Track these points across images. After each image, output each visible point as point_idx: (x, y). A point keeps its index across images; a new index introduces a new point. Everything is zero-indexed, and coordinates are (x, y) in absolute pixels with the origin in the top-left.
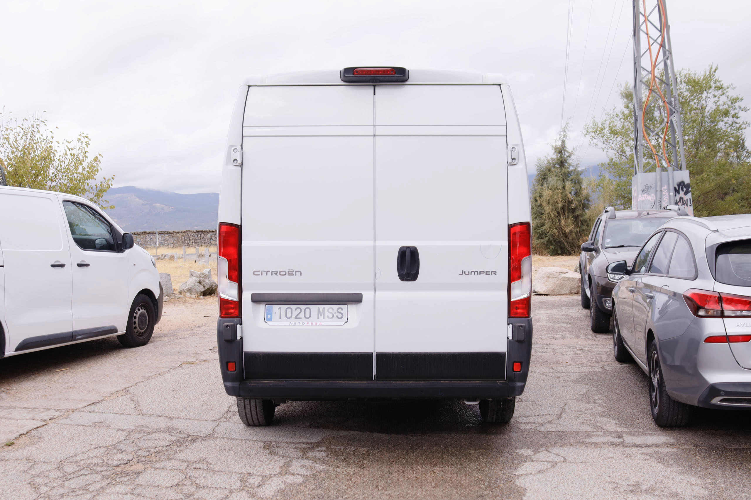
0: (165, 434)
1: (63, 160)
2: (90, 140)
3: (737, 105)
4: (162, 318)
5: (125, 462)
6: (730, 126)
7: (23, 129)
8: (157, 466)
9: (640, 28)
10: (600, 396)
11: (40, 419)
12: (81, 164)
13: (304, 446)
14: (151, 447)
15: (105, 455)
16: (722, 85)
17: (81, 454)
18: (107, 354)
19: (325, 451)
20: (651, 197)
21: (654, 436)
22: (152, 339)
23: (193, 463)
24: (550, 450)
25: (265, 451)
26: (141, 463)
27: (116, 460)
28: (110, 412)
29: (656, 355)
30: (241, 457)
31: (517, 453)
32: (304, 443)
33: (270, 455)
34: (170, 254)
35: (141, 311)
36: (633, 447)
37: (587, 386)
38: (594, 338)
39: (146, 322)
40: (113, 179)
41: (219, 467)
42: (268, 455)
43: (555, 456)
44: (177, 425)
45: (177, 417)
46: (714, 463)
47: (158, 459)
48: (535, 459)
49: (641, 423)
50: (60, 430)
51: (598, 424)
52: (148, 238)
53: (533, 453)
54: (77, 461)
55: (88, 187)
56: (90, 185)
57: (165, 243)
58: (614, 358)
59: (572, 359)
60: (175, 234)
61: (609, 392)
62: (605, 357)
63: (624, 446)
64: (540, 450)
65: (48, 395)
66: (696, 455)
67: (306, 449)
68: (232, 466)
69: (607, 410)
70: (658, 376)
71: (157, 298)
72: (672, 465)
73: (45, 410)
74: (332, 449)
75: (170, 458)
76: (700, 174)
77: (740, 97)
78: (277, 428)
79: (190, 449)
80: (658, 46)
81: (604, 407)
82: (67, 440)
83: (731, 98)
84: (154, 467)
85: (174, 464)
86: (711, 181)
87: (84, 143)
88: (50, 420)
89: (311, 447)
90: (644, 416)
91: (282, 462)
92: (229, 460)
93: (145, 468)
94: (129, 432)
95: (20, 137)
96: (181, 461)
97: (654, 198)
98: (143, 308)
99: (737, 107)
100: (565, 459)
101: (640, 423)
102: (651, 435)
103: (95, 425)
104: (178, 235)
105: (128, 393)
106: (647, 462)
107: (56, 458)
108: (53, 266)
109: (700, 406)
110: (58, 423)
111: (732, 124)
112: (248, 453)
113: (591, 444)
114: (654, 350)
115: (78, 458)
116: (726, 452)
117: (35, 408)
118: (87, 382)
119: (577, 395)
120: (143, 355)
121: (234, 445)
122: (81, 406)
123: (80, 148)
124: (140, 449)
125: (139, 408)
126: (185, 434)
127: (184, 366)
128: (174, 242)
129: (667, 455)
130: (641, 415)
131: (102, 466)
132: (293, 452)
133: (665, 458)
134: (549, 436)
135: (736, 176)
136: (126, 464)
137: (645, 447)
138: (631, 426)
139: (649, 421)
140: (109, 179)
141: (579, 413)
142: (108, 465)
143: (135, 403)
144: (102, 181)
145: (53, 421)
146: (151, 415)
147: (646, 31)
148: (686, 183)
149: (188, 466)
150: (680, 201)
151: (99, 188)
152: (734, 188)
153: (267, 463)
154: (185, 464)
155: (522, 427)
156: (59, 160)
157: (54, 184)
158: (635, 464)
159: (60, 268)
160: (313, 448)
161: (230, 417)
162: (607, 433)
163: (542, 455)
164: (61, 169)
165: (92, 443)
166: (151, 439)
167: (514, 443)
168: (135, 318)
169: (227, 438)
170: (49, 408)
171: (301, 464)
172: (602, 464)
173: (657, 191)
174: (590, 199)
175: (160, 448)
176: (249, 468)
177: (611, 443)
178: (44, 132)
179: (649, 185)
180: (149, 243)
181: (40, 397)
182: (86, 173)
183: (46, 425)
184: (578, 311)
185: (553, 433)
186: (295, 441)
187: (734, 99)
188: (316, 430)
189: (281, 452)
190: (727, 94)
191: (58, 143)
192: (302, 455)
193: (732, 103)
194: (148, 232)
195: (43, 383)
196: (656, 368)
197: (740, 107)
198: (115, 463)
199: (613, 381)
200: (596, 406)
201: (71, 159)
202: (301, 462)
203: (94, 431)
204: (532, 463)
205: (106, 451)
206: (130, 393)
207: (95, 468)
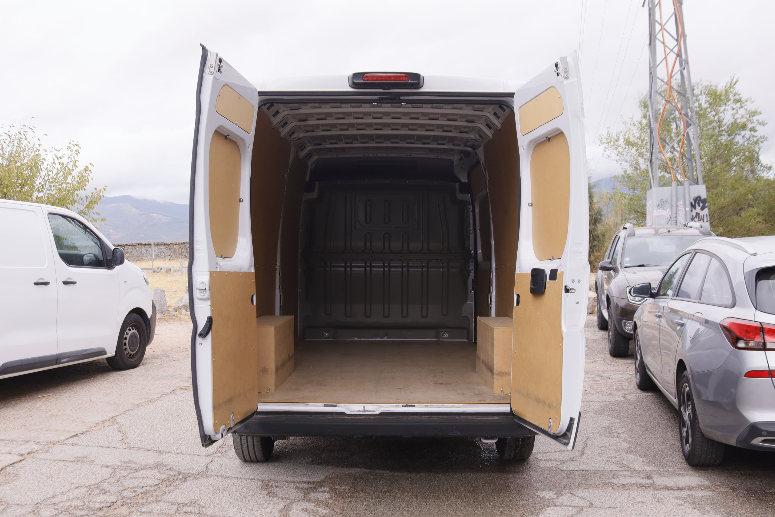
0: (153, 471)
1: (51, 169)
2: (80, 148)
3: (755, 118)
4: (155, 337)
5: (108, 505)
6: (747, 140)
7: (9, 136)
8: (144, 509)
9: (655, 37)
10: (624, 429)
11: (18, 453)
12: (70, 174)
13: (306, 485)
14: (137, 487)
15: (87, 496)
16: (741, 98)
17: (60, 495)
18: (95, 377)
19: (328, 492)
20: (666, 213)
21: (685, 477)
22: (143, 361)
23: (184, 506)
24: (574, 493)
25: (263, 492)
26: (125, 506)
27: (98, 502)
28: (95, 445)
29: (688, 388)
30: (237, 499)
31: (538, 496)
32: (305, 482)
33: (268, 496)
34: (166, 267)
35: (132, 331)
36: (664, 490)
37: (610, 418)
38: (613, 363)
39: (137, 344)
40: (105, 190)
41: (212, 511)
42: (266, 497)
43: (580, 500)
44: (167, 460)
45: (168, 451)
46: (755, 509)
47: (144, 501)
48: (558, 504)
49: (671, 461)
50: (39, 466)
51: (624, 462)
52: (144, 249)
53: (555, 496)
54: (55, 504)
55: (78, 198)
56: (80, 196)
57: (162, 254)
58: (636, 386)
59: (591, 386)
60: (172, 245)
61: (634, 425)
62: (625, 384)
63: (654, 488)
64: (563, 493)
65: (28, 425)
66: (734, 500)
67: (308, 489)
68: (226, 509)
69: (633, 446)
70: (690, 411)
71: (149, 317)
72: (708, 512)
73: (24, 443)
74: (336, 489)
75: (158, 499)
76: (716, 188)
77: (758, 110)
78: (277, 464)
79: (180, 489)
80: (675, 56)
81: (629, 442)
82: (46, 478)
83: (749, 111)
84: (139, 511)
85: (162, 507)
86: (727, 196)
87: (74, 152)
88: (28, 454)
89: (313, 487)
90: (673, 453)
91: (281, 505)
92: (223, 502)
93: (130, 512)
94: (115, 469)
95: (6, 144)
96: (170, 503)
97: (670, 213)
98: (134, 328)
99: (755, 121)
100: (591, 503)
101: (669, 462)
102: (683, 475)
103: (77, 460)
104: (175, 247)
105: (115, 423)
106: (680, 507)
107: (32, 500)
108: (36, 284)
109: (738, 446)
110: (37, 458)
111: (750, 138)
112: (245, 494)
113: (618, 485)
114: (685, 382)
115: (56, 500)
116: (766, 496)
117: (12, 441)
118: (71, 410)
119: (599, 428)
120: (134, 379)
121: (228, 484)
122: (63, 438)
123: (69, 157)
124: (125, 490)
125: (126, 441)
126: (175, 471)
127: (176, 392)
128: (172, 254)
129: (702, 499)
130: (670, 452)
131: (83, 510)
132: (293, 494)
133: (700, 503)
134: (572, 476)
135: (753, 191)
136: (110, 507)
137: (678, 489)
138: (660, 465)
139: (679, 460)
140: (100, 190)
141: (602, 449)
142: (89, 508)
143: (122, 435)
144: (93, 192)
145: (32, 455)
146: (139, 449)
147: (662, 40)
148: (702, 198)
149: (178, 510)
150: (696, 217)
151: (89, 200)
152: (749, 203)
153: (265, 506)
154: (175, 507)
155: (542, 464)
156: (46, 169)
157: (41, 194)
158: (669, 509)
159: (44, 286)
160: (315, 488)
161: (226, 451)
162: (636, 473)
163: (566, 499)
164: (49, 179)
165: (73, 481)
166: (138, 477)
167: (534, 484)
168: (126, 339)
169: (222, 476)
170: (28, 440)
171: (303, 507)
172: (633, 510)
173: (672, 206)
174: (603, 213)
175: (148, 488)
176: (244, 512)
177: (640, 484)
178: (31, 139)
179: (664, 200)
180: (145, 255)
181: (20, 427)
182: (76, 183)
183: (23, 460)
184: (594, 333)
185: (577, 473)
186: (296, 479)
187: (752, 113)
188: (319, 467)
189: (281, 493)
190: (746, 107)
191: (46, 151)
192: (303, 496)
193: (750, 117)
194: (143, 243)
195: (24, 411)
196: (688, 401)
197: (758, 121)
198: (98, 506)
199: (636, 412)
200: (621, 441)
201: (59, 169)
202: (302, 504)
203: (76, 468)
204: (555, 508)
205: (87, 492)
206: (117, 423)
207: (74, 512)
